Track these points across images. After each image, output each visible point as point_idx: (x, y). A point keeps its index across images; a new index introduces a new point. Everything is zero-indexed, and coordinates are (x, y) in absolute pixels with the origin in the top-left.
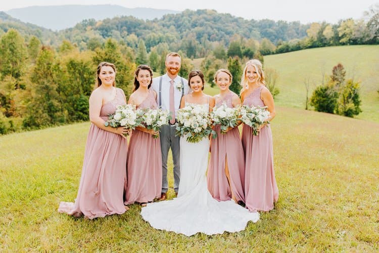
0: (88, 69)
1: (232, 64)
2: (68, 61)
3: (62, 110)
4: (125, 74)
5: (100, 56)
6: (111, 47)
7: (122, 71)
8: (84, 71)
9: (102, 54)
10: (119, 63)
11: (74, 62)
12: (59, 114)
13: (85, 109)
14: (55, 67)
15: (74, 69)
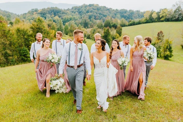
0: (27, 33)
1: (106, 31)
2: (16, 29)
3: (13, 56)
4: (48, 36)
5: (34, 26)
6: (39, 21)
7: (46, 34)
8: (25, 34)
9: (35, 25)
10: (44, 30)
11: (19, 30)
12: (11, 58)
13: (26, 55)
14: (8, 32)
15: (20, 33)
